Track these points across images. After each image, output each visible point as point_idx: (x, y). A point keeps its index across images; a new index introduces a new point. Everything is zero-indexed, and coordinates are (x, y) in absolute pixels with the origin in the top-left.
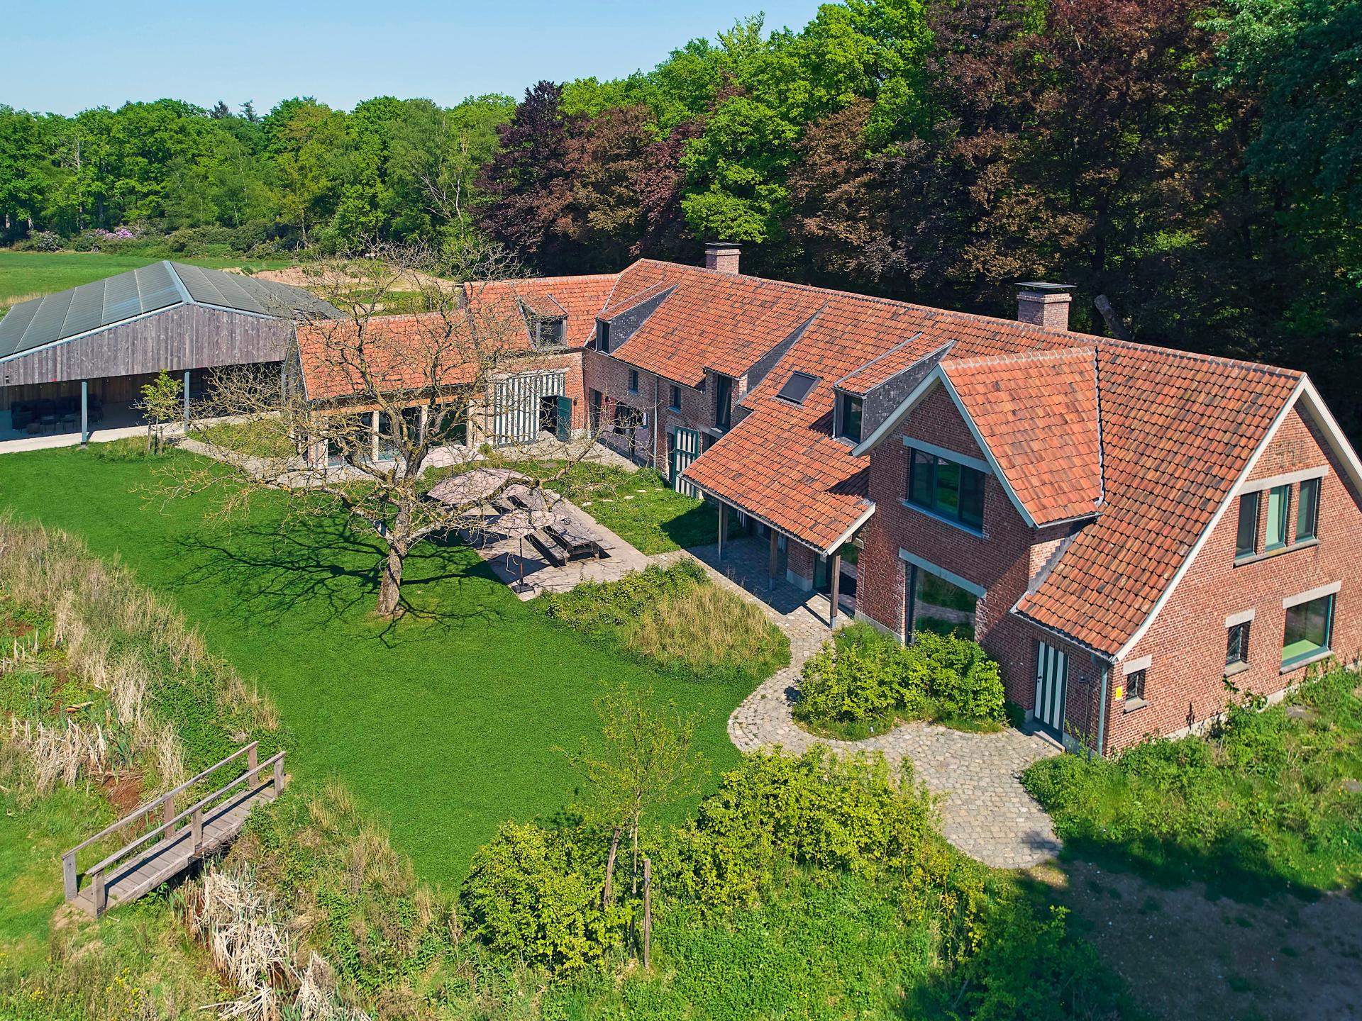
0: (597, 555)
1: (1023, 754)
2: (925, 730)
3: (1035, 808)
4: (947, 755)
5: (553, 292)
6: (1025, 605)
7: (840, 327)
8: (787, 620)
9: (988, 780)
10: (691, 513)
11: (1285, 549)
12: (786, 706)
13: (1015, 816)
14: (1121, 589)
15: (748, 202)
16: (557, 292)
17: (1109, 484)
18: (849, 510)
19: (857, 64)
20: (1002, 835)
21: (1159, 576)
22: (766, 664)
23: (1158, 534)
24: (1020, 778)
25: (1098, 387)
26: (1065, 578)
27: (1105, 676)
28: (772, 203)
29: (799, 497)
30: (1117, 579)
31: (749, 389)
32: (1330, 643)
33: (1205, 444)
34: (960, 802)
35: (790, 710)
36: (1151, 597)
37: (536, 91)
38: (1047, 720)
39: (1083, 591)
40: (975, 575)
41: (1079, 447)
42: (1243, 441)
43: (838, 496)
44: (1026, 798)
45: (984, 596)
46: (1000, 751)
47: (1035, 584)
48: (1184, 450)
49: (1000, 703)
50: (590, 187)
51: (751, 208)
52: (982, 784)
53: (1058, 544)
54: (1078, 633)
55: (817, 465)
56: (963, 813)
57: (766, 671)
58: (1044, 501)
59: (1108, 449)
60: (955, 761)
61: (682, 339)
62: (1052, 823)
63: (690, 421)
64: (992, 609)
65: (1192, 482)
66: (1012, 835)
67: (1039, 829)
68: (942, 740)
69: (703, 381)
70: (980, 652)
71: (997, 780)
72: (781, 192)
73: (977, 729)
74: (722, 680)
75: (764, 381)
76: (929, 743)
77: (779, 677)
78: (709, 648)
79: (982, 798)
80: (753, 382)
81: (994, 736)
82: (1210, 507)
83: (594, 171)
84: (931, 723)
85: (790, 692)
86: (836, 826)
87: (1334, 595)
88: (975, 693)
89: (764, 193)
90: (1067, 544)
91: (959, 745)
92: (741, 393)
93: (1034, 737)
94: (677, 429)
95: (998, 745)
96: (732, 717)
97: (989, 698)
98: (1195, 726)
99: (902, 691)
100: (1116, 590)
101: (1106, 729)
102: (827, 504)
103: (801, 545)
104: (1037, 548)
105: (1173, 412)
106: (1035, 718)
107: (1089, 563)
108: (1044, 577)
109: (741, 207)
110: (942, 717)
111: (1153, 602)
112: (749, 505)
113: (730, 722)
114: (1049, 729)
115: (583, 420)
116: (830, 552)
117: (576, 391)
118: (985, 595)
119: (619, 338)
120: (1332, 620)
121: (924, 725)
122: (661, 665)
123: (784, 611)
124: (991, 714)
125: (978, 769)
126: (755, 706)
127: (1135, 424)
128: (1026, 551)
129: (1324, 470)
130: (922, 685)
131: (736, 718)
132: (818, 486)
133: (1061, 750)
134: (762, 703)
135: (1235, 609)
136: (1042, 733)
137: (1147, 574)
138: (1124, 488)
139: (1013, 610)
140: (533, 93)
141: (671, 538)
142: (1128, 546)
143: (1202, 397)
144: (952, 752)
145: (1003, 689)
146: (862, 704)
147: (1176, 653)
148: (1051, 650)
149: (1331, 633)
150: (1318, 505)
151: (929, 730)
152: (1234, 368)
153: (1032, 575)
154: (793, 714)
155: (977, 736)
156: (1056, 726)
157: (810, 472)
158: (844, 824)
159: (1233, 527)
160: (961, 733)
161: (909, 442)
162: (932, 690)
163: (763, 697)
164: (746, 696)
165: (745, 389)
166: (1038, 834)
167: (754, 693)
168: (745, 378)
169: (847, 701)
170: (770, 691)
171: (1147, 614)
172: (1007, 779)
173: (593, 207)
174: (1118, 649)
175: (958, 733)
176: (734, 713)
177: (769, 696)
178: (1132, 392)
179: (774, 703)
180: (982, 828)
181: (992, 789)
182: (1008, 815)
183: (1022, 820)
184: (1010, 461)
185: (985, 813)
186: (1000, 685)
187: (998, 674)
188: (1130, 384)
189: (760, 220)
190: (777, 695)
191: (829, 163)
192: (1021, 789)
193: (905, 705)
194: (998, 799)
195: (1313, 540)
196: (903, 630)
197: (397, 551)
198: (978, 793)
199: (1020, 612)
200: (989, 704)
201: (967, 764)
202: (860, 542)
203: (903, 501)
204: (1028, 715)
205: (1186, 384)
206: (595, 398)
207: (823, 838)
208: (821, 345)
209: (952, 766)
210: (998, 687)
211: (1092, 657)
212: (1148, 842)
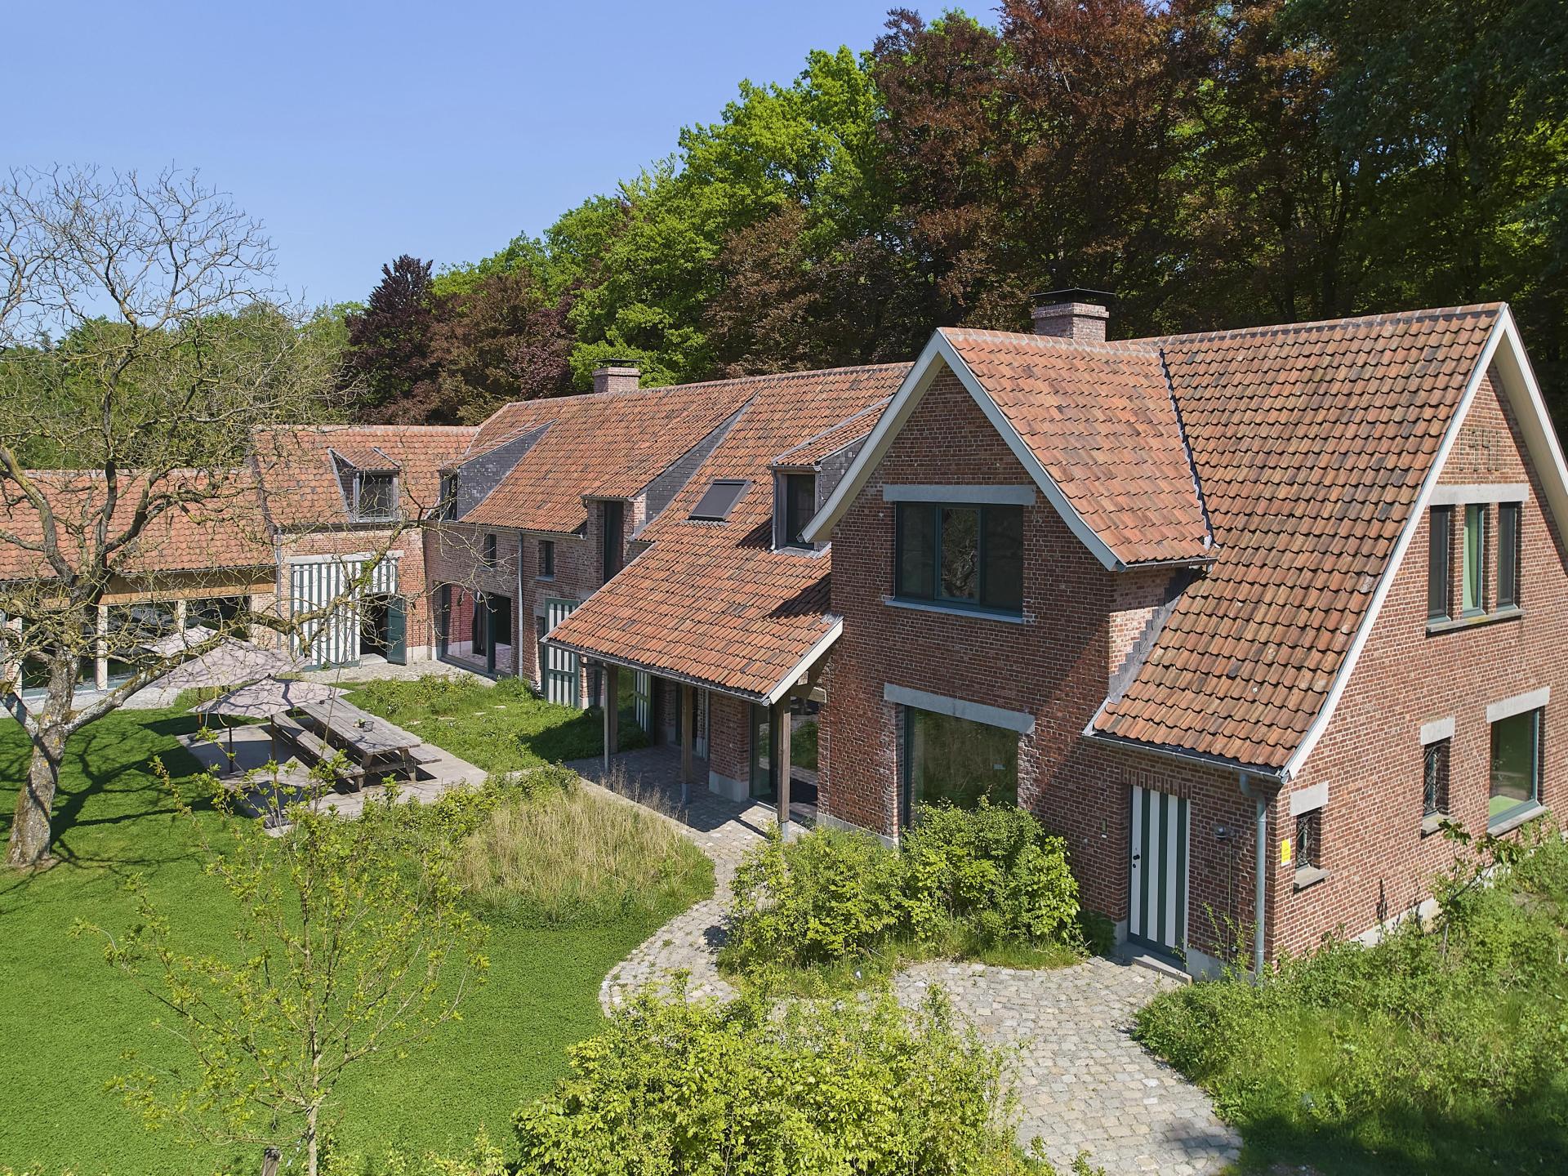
0: (413, 775)
1: (1124, 994)
2: (951, 971)
3: (1170, 1079)
4: (995, 1005)
5: (383, 445)
6: (1106, 722)
7: (777, 416)
8: (710, 839)
9: (1075, 1039)
10: (570, 725)
11: (1485, 618)
12: (706, 954)
13: (1138, 1095)
14: (1270, 665)
15: (655, 354)
16: (388, 444)
17: (1217, 519)
18: (803, 634)
19: (788, 150)
20: (1126, 1131)
21: (1333, 631)
22: (672, 894)
23: (1314, 571)
24: (1129, 1031)
25: (1173, 397)
26: (1167, 668)
27: (1263, 819)
28: (686, 355)
29: (723, 632)
30: (1260, 652)
31: (649, 518)
32: (1540, 793)
33: (1364, 430)
34: (1033, 1081)
35: (714, 958)
36: (1327, 666)
37: (396, 270)
38: (1152, 935)
39: (1203, 682)
40: (1013, 694)
41: (1164, 467)
42: (1428, 413)
43: (783, 620)
44: (1149, 1065)
45: (1031, 730)
46: (1085, 993)
47: (1121, 684)
48: (1330, 446)
49: (1073, 912)
50: (459, 375)
51: (661, 361)
52: (1065, 1046)
53: (1149, 616)
54: (1210, 745)
55: (748, 588)
56: (1044, 1099)
57: (673, 905)
58: (1127, 533)
59: (1206, 472)
60: (1012, 1013)
61: (557, 481)
62: (1209, 1101)
63: (567, 589)
64: (1045, 750)
65: (1356, 486)
66: (1144, 1129)
67: (1188, 1115)
68: (982, 983)
69: (584, 524)
70: (1033, 827)
71: (1092, 1039)
72: (698, 339)
73: (1038, 962)
74: (594, 920)
75: (672, 504)
76: (961, 990)
77: (695, 914)
78: (575, 876)
79: (1073, 1070)
80: (654, 507)
81: (1068, 971)
82: (1396, 512)
83: (462, 355)
84: (956, 960)
85: (714, 935)
86: (808, 1130)
87: (1542, 709)
88: (1032, 895)
89: (675, 340)
90: (1162, 617)
91: (1014, 989)
92: (637, 522)
93: (1135, 967)
94: (549, 602)
95: (1078, 982)
96: (609, 977)
97: (1054, 903)
98: (1389, 923)
99: (906, 903)
100: (1261, 668)
101: (1270, 923)
102: (766, 635)
103: (730, 698)
104: (1118, 618)
105: (1301, 402)
106: (1131, 937)
107: (1205, 638)
108: (1133, 671)
109: (647, 361)
110: (979, 946)
111: (1331, 673)
112: (646, 658)
113: (605, 984)
114: (1159, 950)
115: (425, 632)
116: (775, 697)
117: (415, 588)
118: (1033, 728)
119: (471, 496)
120: (1541, 753)
121: (946, 964)
122: (490, 906)
123: (705, 828)
124: (1056, 934)
125: (1054, 1024)
126: (651, 958)
127: (1242, 430)
128: (1100, 625)
129: (1521, 492)
130: (939, 893)
131: (616, 977)
132: (752, 613)
133: (1185, 980)
134: (665, 952)
135: (1431, 712)
136: (1146, 959)
137: (1311, 633)
138: (1242, 519)
139: (1088, 732)
140: (392, 271)
141: (534, 752)
142: (1267, 599)
143: (1342, 373)
144: (1005, 1000)
145: (1076, 886)
146: (840, 926)
147: (1359, 784)
148: (1155, 798)
149: (1541, 776)
150: (1519, 551)
151: (957, 970)
152: (1386, 325)
153: (1114, 668)
154: (719, 965)
155: (1041, 974)
156: (1170, 941)
157: (739, 598)
158: (821, 1124)
159: (1422, 560)
160: (1012, 972)
161: (893, 493)
162: (959, 901)
163: (667, 944)
164: (637, 943)
165: (643, 517)
166: (1186, 1126)
167: (652, 939)
168: (642, 498)
169: (813, 923)
170: (680, 934)
171: (1325, 693)
172: (1107, 1035)
173: (462, 402)
174: (1287, 758)
175: (1006, 973)
176: (615, 970)
177: (677, 942)
178: (1229, 392)
179: (685, 951)
180: (1084, 1122)
181: (1085, 1054)
182: (1127, 1094)
183: (1155, 1101)
184: (1064, 471)
185: (1084, 1095)
186: (1071, 879)
187: (1066, 858)
188: (1223, 381)
189: (672, 378)
190: (690, 939)
191: (757, 284)
192: (1138, 1050)
193: (914, 932)
194: (1101, 1069)
195: (1514, 610)
196: (895, 828)
197: (44, 749)
198: (1063, 1062)
199: (1101, 733)
200: (1056, 914)
201: (1033, 1016)
202: (820, 693)
203: (888, 601)
204: (1119, 930)
205: (1311, 362)
206: (443, 596)
207: (779, 1155)
208: (751, 443)
209: (1009, 1023)
210: (1069, 883)
211: (1243, 779)
212: (1395, 1116)
